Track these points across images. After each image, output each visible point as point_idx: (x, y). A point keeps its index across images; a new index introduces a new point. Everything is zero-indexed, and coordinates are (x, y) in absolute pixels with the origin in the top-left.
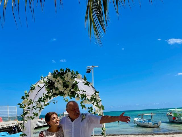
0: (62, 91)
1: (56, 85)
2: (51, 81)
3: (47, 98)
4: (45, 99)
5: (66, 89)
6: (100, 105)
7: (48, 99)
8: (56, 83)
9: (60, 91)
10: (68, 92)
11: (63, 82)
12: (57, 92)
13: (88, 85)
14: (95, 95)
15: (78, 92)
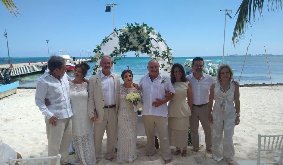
0: (136, 46)
1: (131, 39)
2: (126, 34)
4: (119, 54)
5: (140, 45)
6: (172, 61)
7: (121, 53)
8: (130, 37)
9: (134, 46)
10: (142, 47)
11: (138, 37)
12: (131, 47)
13: (162, 42)
14: (168, 52)
15: (151, 49)
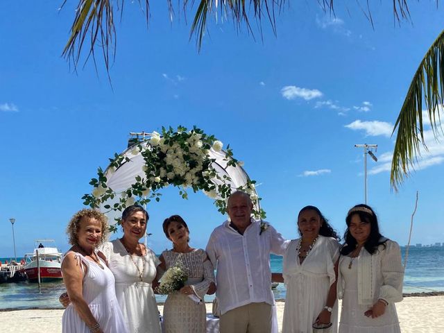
0: (182, 174)
1: (169, 159)
2: (159, 149)
3: (148, 186)
4: (144, 190)
5: (189, 171)
6: (258, 208)
7: (150, 188)
8: (169, 156)
9: (177, 173)
10: (194, 177)
11: (184, 155)
12: (171, 175)
13: (234, 166)
14: (249, 187)
15: (214, 180)
